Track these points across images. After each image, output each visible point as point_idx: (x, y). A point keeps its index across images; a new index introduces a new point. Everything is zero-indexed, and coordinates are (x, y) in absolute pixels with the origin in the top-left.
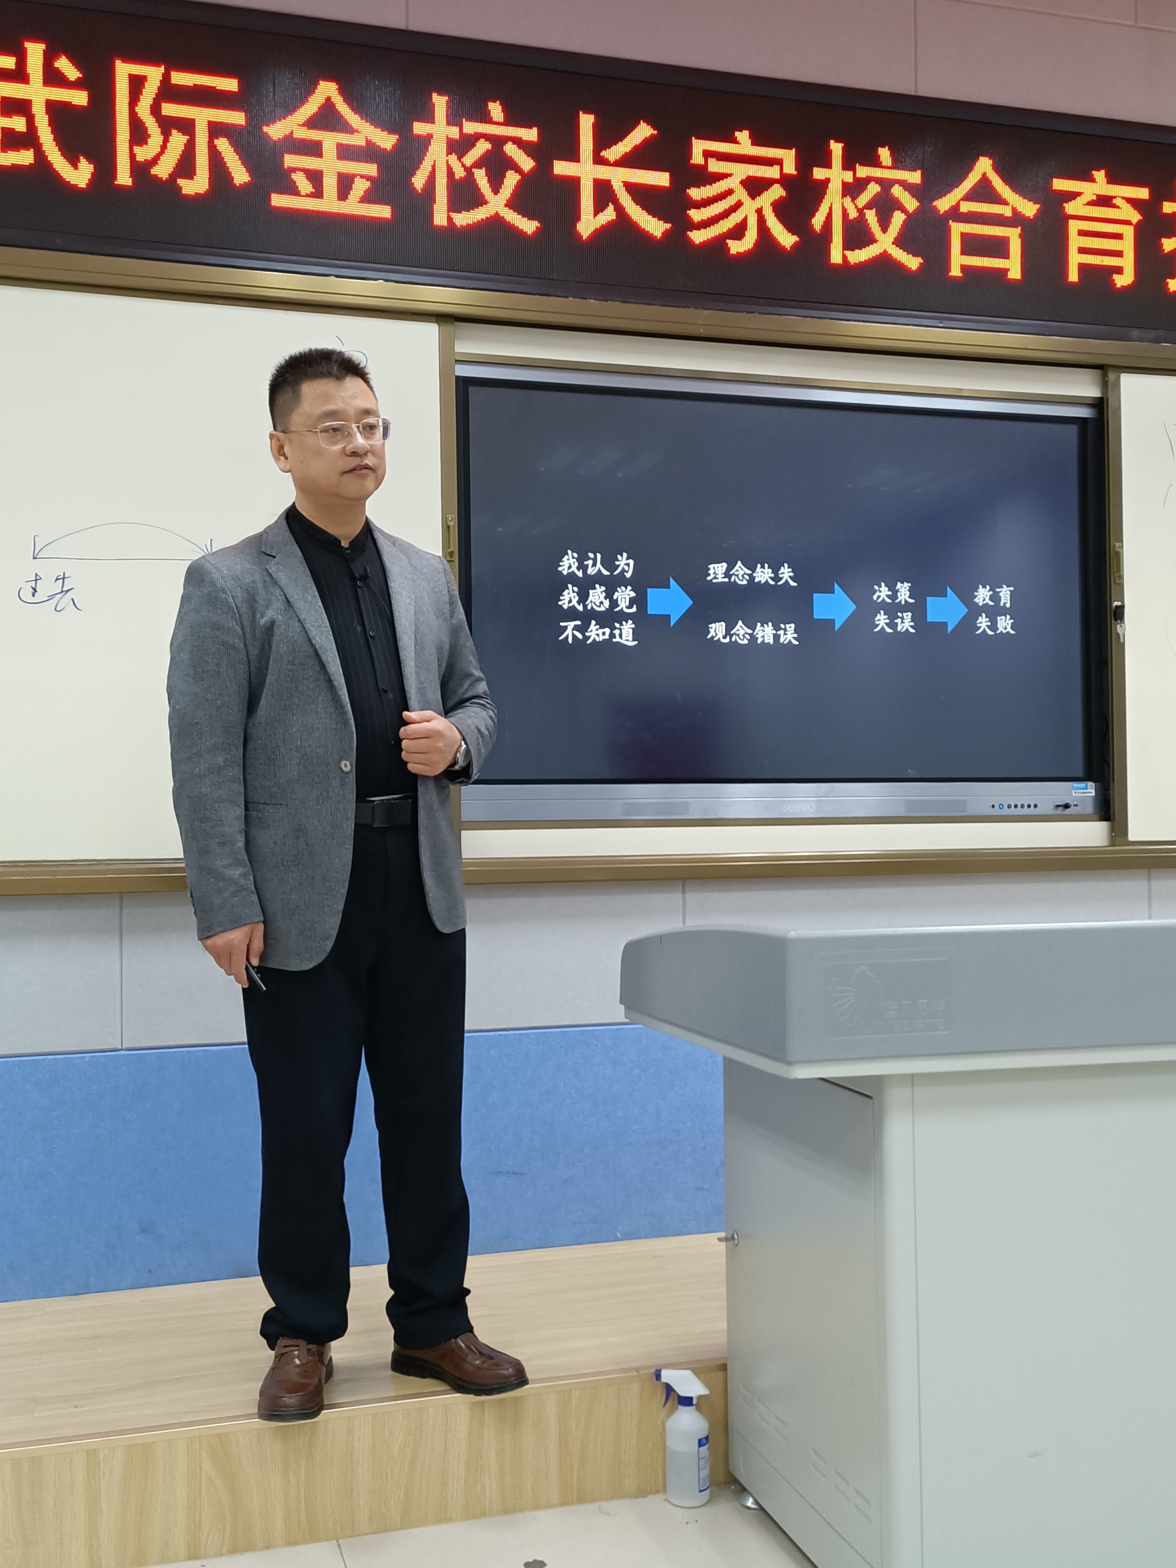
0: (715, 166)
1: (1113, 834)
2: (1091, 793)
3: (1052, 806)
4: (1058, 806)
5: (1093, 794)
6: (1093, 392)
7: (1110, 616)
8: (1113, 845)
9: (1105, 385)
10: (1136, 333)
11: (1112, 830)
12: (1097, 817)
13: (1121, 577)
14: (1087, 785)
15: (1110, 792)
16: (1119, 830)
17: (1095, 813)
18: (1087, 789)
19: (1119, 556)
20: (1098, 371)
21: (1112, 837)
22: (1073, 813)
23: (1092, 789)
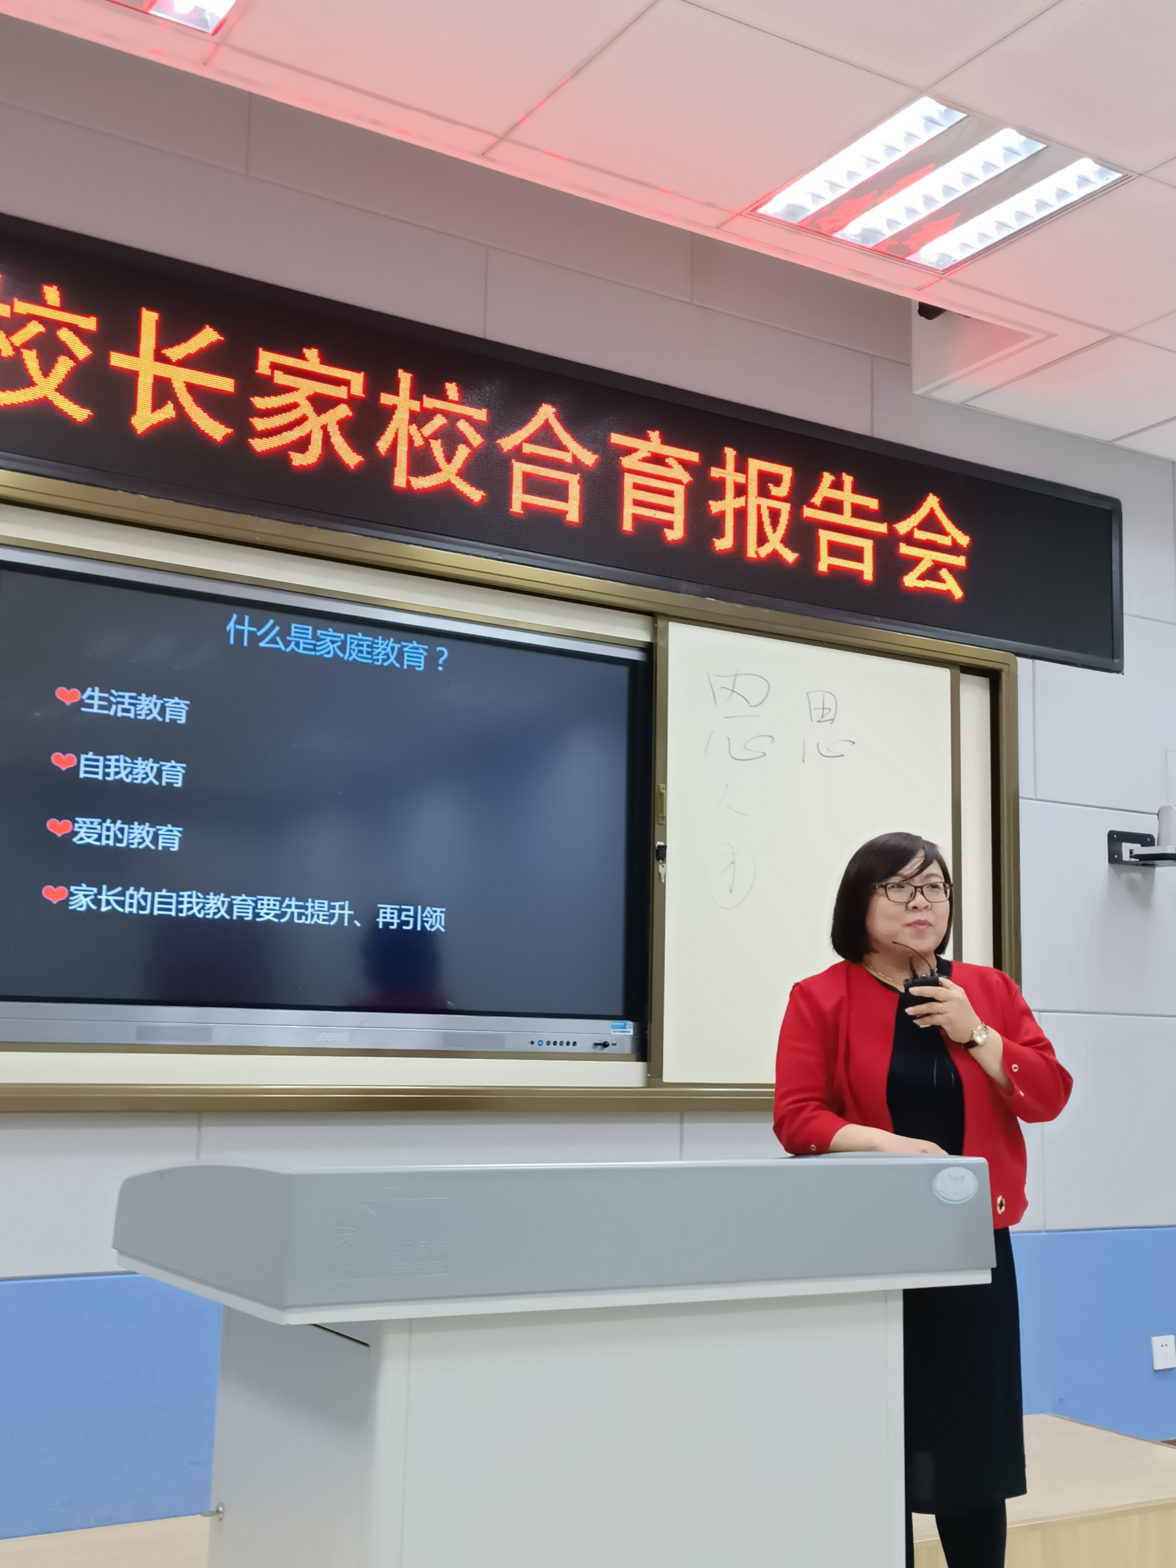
0: (280, 378)
1: (649, 1075)
2: (629, 1032)
3: (591, 1044)
4: (596, 1044)
5: (632, 1033)
6: (644, 637)
7: (653, 854)
8: (648, 1086)
9: (654, 631)
10: (684, 585)
11: (649, 1070)
12: (634, 1057)
13: (664, 818)
14: (625, 1025)
15: (648, 1032)
16: (655, 1072)
17: (633, 1053)
18: (625, 1028)
19: (663, 796)
20: (650, 618)
21: (648, 1077)
22: (612, 1052)
23: (630, 1028)
